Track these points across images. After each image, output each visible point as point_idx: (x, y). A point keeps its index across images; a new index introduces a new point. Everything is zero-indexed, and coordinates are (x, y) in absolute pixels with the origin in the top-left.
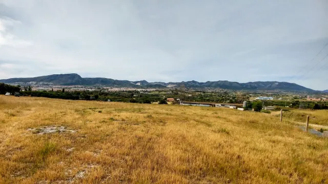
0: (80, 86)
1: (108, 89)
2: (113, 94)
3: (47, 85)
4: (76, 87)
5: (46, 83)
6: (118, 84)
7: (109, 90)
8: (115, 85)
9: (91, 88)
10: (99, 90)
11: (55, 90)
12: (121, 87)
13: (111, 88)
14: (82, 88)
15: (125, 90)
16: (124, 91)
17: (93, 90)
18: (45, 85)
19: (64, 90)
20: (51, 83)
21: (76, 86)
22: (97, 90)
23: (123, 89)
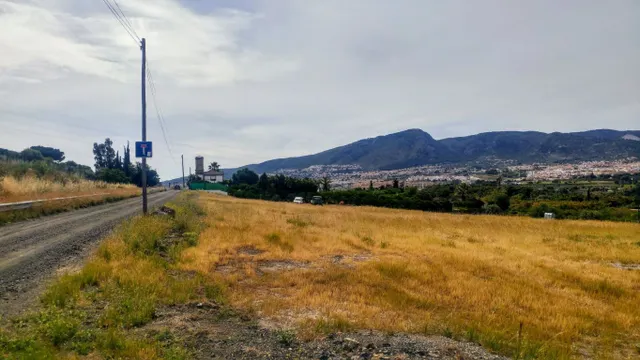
0: (431, 169)
1: (523, 174)
2: (548, 190)
3: (348, 171)
4: (419, 173)
5: (345, 166)
6: (564, 151)
7: (529, 175)
8: (554, 156)
9: (466, 174)
10: (492, 179)
11: (377, 184)
12: (576, 161)
13: (537, 169)
14: (437, 173)
15: (597, 172)
16: (592, 177)
17: (474, 178)
18: (342, 172)
19: (396, 183)
20: (356, 166)
21: (420, 169)
22: (487, 178)
23: (586, 168)
